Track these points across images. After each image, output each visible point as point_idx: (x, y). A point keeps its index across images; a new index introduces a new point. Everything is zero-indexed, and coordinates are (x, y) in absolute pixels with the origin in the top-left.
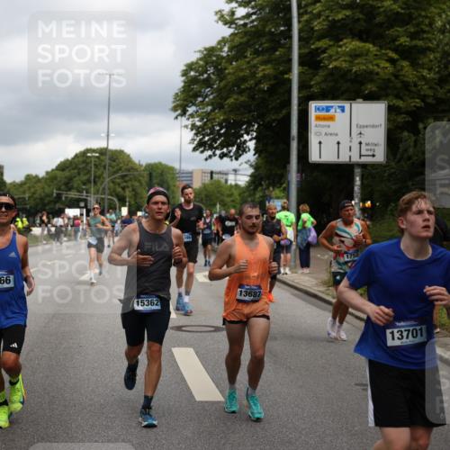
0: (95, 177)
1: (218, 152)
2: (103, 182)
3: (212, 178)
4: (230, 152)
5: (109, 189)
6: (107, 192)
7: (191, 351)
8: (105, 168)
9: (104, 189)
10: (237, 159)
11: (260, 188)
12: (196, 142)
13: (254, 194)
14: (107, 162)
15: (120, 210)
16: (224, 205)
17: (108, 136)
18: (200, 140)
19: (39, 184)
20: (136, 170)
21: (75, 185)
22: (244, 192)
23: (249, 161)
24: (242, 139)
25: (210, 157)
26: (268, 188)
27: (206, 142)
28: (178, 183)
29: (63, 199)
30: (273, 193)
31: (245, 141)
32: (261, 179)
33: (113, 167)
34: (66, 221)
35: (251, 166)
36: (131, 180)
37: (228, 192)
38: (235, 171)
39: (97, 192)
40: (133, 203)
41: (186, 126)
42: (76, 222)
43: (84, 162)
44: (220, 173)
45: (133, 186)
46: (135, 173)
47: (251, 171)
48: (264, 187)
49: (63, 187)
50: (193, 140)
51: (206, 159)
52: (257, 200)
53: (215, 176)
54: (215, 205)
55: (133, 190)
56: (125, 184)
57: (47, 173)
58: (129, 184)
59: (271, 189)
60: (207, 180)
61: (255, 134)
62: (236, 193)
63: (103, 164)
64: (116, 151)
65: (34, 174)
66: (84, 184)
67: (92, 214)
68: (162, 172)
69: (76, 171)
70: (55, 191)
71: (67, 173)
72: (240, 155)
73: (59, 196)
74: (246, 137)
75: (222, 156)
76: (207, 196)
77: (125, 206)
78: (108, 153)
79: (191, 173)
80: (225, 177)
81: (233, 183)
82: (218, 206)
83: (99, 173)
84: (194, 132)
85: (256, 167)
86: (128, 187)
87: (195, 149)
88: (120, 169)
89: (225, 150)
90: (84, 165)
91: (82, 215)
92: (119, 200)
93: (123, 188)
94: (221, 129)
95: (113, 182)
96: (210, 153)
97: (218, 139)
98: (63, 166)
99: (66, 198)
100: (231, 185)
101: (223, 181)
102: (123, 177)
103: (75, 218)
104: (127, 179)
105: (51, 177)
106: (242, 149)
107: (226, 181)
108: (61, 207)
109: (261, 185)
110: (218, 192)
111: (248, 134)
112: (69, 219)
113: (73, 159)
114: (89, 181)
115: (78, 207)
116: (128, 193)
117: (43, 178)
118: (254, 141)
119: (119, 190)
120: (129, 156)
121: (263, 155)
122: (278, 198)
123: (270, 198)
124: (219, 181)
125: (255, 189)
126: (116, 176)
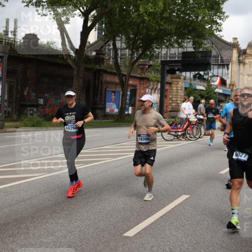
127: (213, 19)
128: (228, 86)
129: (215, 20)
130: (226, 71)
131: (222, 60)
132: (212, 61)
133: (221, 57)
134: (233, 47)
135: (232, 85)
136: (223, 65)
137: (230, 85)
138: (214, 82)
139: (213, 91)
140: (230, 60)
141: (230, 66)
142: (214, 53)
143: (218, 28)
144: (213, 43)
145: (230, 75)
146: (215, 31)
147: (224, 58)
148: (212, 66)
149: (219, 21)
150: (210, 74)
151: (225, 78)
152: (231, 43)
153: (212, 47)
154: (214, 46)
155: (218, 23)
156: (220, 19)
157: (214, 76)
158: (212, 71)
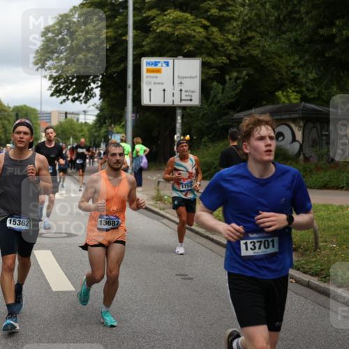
1: (70, 97)
3: (66, 117)
4: (80, 97)
7: (49, 252)
10: (85, 102)
11: (104, 125)
12: (53, 89)
13: (100, 130)
16: (76, 138)
18: (57, 87)
22: (92, 129)
23: (95, 104)
24: (90, 87)
25: (64, 101)
26: (110, 125)
27: (61, 89)
28: (39, 122)
30: (115, 129)
31: (92, 89)
32: (105, 118)
35: (97, 108)
37: (79, 128)
38: (85, 112)
41: (45, 77)
44: (72, 113)
47: (97, 112)
48: (107, 124)
50: (51, 87)
51: (61, 103)
52: (102, 135)
53: (69, 116)
54: (69, 138)
59: (113, 125)
60: (62, 119)
61: (100, 83)
62: (86, 129)
68: (27, 113)
72: (89, 100)
74: (93, 85)
75: (74, 100)
76: (62, 132)
79: (50, 113)
80: (76, 116)
81: (83, 121)
82: (71, 139)
84: (52, 81)
85: (101, 109)
87: (52, 95)
89: (76, 95)
94: (73, 79)
96: (64, 97)
97: (71, 87)
100: (82, 123)
101: (75, 120)
106: (89, 95)
107: (78, 120)
109: (105, 123)
110: (72, 128)
111: (94, 83)
118: (99, 89)
121: (106, 100)
122: (118, 133)
123: (112, 133)
124: (72, 120)
125: (101, 126)
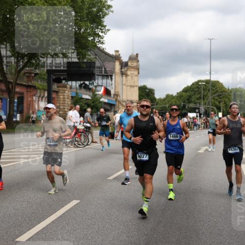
0: (204, 96)
2: (208, 99)
5: (211, 102)
6: (211, 104)
8: (209, 90)
9: (209, 102)
14: (210, 87)
15: (218, 114)
17: (210, 73)
19: (173, 99)
20: (227, 92)
21: (193, 100)
29: (187, 107)
33: (213, 90)
34: (189, 120)
36: (223, 97)
39: (205, 104)
40: (225, 110)
42: (195, 120)
43: (197, 87)
45: (224, 101)
46: (226, 94)
49: (186, 101)
55: (225, 103)
56: (220, 100)
57: (178, 93)
58: (223, 99)
63: (208, 88)
64: (215, 81)
65: (170, 94)
66: (198, 100)
67: (202, 116)
69: (193, 92)
70: (182, 103)
71: (188, 94)
73: (184, 106)
77: (220, 112)
78: (211, 83)
83: (206, 93)
86: (222, 101)
88: (217, 91)
90: (197, 89)
91: (197, 116)
92: (217, 109)
93: (219, 102)
95: (214, 99)
98: (186, 90)
99: (188, 107)
102: (219, 96)
103: (194, 118)
104: (221, 97)
105: (180, 96)
108: (186, 112)
112: (190, 118)
113: (191, 86)
114: (200, 98)
115: (195, 112)
116: (222, 105)
117: (175, 96)
119: (217, 103)
120: (222, 84)
126: (215, 95)
127: (95, 31)
128: (112, 96)
129: (97, 32)
130: (110, 81)
131: (105, 71)
132: (96, 71)
133: (105, 68)
134: (115, 59)
135: (116, 95)
136: (107, 76)
137: (114, 95)
138: (98, 91)
139: (98, 100)
140: (113, 71)
141: (113, 77)
142: (98, 64)
143: (100, 41)
144: (96, 55)
145: (113, 86)
146: (97, 43)
147: (107, 69)
148: (97, 77)
149: (100, 34)
150: (95, 84)
151: (109, 88)
152: (113, 55)
153: (96, 58)
154: (97, 57)
155: (100, 36)
156: (102, 32)
157: (99, 86)
158: (96, 81)
